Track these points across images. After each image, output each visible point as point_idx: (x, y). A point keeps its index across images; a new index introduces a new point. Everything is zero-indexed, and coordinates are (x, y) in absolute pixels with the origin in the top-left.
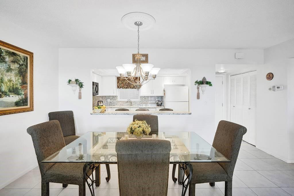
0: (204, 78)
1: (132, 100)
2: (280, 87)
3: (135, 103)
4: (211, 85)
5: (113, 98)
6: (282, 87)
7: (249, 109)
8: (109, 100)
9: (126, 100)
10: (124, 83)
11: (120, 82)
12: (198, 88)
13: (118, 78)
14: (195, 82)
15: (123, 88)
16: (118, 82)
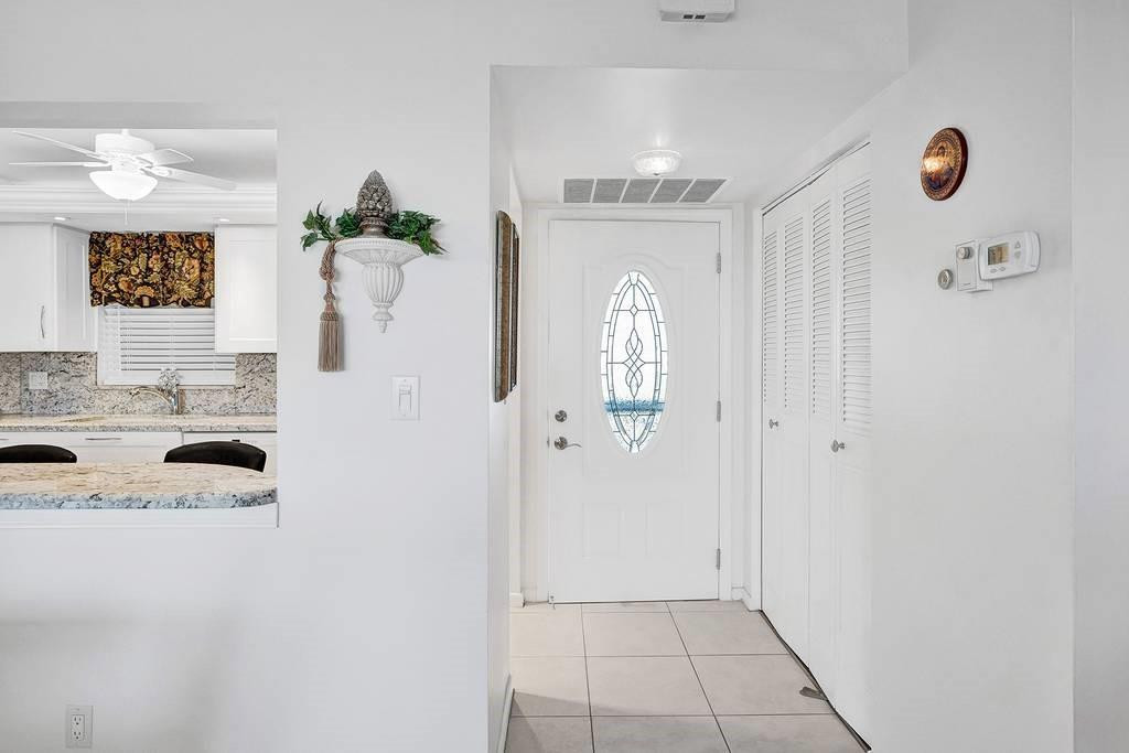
0: (375, 188)
1: (190, 379)
2: (1011, 250)
3: (204, 396)
4: (430, 247)
5: (66, 367)
6: (1030, 247)
7: (837, 446)
8: (38, 381)
9: (152, 379)
10: (134, 271)
11: (109, 267)
12: (329, 272)
13: (98, 242)
14: (307, 224)
15: (126, 303)
16: (95, 266)
